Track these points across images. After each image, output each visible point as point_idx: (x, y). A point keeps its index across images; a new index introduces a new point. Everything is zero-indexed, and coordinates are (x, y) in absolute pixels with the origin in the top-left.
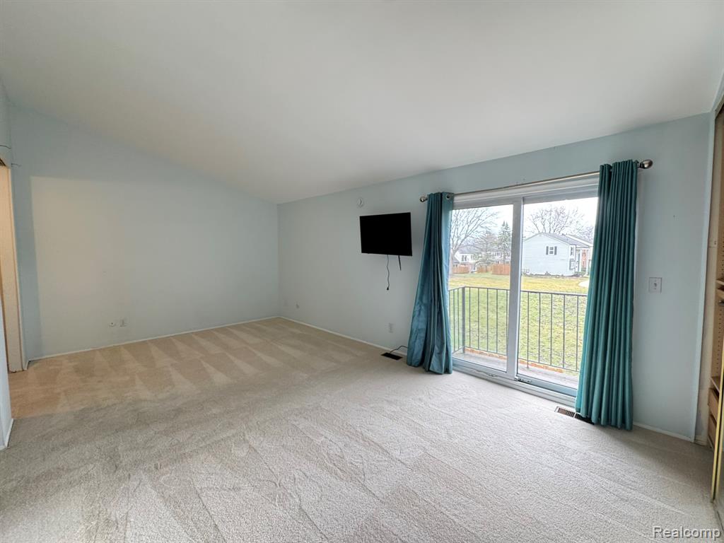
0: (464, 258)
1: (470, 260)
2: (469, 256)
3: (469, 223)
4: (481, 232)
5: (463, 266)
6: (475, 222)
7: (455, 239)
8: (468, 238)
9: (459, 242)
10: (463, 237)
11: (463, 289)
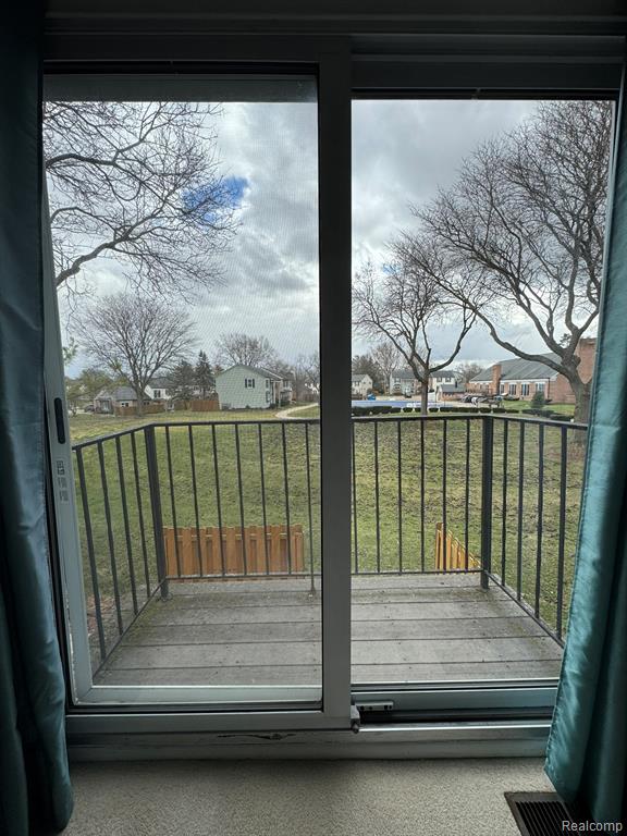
0: (157, 394)
1: (165, 396)
2: (163, 391)
3: (159, 350)
4: (175, 362)
5: (156, 404)
6: (167, 350)
7: (143, 369)
8: (160, 369)
9: (149, 374)
10: (153, 366)
11: (149, 430)
